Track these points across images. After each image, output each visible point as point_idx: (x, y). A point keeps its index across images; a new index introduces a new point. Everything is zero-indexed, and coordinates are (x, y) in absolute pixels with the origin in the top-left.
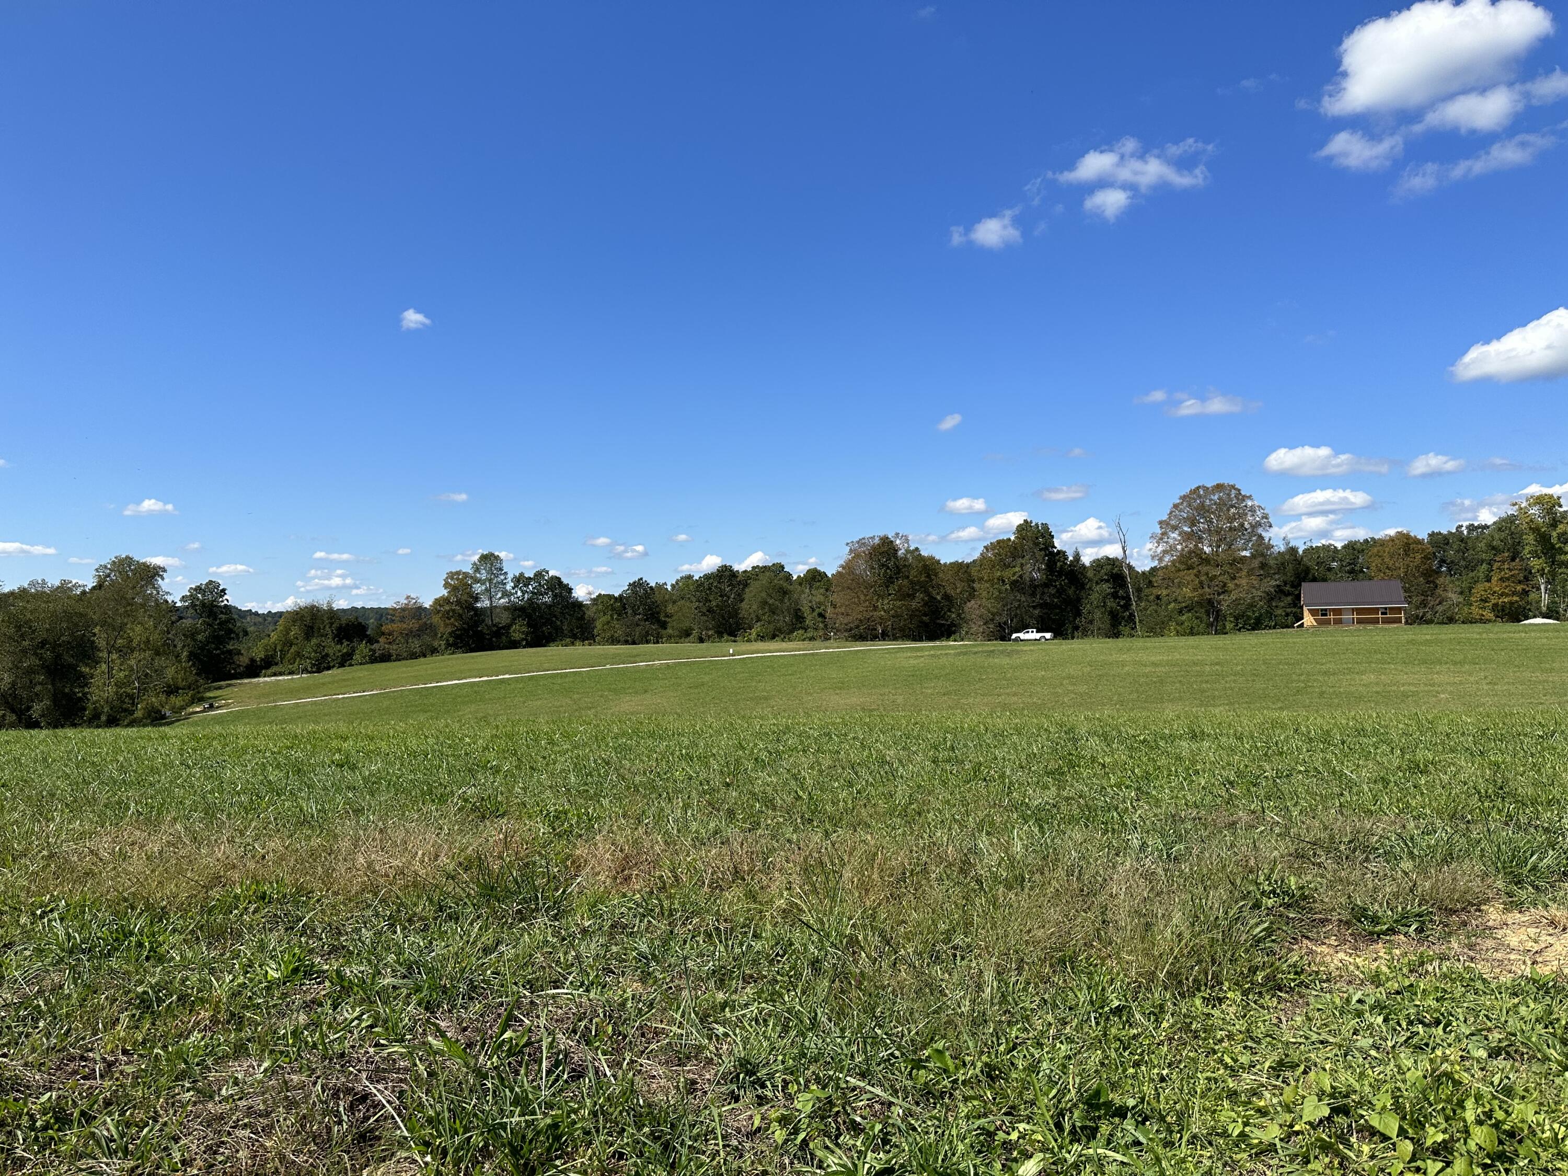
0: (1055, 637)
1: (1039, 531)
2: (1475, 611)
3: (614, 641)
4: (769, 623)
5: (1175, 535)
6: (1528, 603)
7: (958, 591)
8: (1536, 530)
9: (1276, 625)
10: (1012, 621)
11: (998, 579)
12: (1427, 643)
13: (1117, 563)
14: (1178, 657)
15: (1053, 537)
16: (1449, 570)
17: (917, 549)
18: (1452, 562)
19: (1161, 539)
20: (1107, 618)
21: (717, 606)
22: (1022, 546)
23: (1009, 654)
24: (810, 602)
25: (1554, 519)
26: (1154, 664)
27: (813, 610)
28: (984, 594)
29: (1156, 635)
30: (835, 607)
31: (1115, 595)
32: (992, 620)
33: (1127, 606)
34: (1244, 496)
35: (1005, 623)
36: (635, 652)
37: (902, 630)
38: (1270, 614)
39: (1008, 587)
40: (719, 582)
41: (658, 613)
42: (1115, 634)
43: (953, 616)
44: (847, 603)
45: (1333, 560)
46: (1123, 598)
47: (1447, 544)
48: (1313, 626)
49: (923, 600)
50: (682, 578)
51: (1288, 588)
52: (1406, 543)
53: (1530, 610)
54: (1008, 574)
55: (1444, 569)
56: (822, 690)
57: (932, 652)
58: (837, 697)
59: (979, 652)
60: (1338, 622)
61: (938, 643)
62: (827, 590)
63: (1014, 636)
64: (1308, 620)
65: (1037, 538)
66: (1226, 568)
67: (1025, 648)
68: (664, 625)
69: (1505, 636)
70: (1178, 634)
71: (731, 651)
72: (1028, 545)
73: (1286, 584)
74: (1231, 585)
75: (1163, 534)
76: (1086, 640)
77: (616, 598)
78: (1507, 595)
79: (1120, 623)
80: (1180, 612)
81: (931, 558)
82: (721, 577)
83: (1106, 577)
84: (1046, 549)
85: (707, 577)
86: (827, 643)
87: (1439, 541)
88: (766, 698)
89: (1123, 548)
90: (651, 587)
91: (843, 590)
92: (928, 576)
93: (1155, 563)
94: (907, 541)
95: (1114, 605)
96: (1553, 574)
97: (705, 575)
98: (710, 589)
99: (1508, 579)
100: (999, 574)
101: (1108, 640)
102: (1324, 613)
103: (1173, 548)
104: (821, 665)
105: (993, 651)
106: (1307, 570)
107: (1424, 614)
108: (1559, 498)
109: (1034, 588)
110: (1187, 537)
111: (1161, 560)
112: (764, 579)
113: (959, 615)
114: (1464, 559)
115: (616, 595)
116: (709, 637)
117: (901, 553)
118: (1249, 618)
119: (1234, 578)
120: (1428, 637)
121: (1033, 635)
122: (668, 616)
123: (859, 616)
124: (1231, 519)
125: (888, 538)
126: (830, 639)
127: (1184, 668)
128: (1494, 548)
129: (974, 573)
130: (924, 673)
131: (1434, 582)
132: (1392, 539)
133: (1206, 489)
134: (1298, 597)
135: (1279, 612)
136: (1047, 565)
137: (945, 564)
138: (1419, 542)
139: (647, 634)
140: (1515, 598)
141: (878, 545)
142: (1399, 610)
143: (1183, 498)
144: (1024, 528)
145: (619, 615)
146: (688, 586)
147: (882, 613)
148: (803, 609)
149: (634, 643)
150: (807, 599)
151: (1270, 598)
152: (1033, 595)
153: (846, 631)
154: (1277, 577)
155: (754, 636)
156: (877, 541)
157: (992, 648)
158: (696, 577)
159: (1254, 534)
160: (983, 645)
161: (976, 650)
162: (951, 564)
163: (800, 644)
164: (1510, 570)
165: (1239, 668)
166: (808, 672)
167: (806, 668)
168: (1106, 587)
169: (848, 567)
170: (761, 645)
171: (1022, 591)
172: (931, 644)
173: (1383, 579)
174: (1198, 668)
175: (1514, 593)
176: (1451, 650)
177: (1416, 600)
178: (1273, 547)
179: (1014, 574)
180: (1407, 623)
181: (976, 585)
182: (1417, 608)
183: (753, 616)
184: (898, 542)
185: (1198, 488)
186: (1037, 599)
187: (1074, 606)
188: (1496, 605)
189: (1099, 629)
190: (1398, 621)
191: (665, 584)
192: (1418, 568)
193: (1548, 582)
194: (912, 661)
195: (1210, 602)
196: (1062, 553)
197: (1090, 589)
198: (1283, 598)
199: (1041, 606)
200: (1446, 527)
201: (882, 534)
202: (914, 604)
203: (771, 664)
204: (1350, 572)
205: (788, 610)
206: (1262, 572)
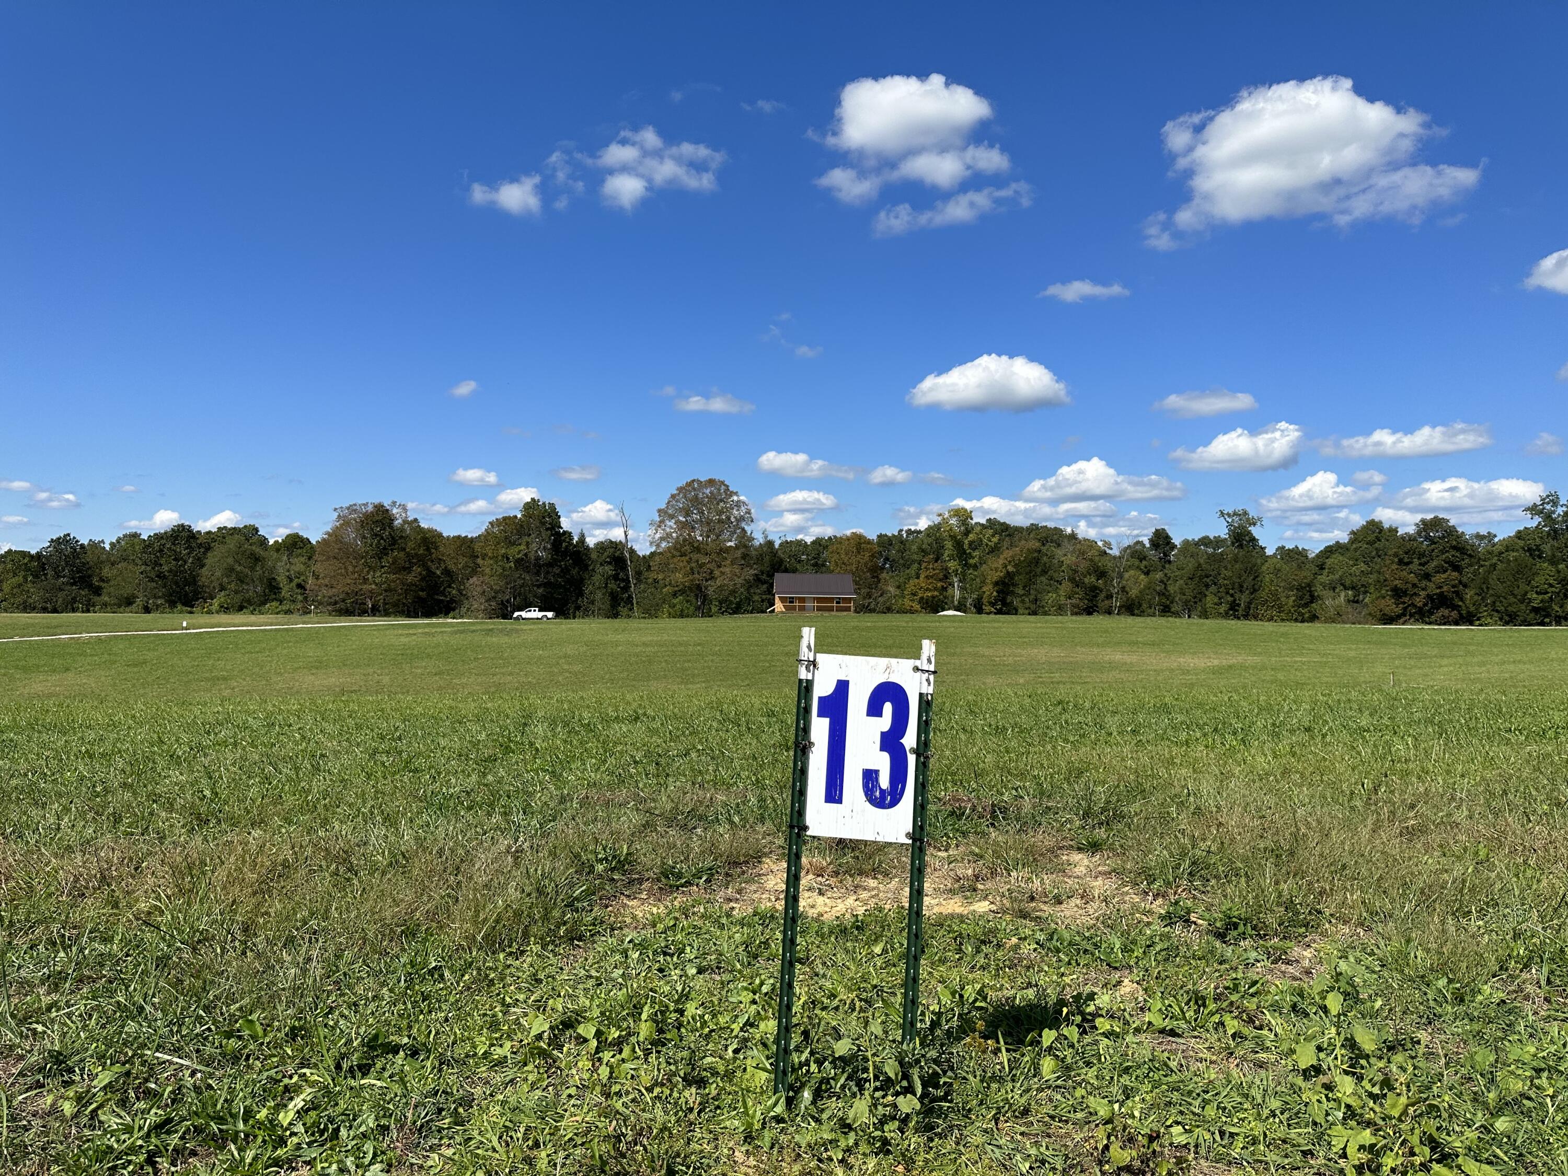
0: (556, 617)
1: (546, 510)
2: (907, 603)
3: (27, 608)
4: (236, 592)
5: (671, 523)
6: (945, 597)
7: (460, 566)
8: (953, 537)
9: (753, 609)
10: (515, 599)
11: (503, 556)
12: (868, 629)
13: (619, 547)
14: (666, 638)
15: (559, 517)
16: (891, 567)
17: (416, 520)
18: (894, 560)
19: (660, 526)
20: (607, 598)
21: (170, 571)
22: (529, 524)
23: (509, 633)
24: (288, 571)
25: (966, 529)
26: (644, 644)
27: (291, 580)
28: (488, 571)
29: (651, 616)
30: (317, 579)
31: (616, 577)
32: (494, 598)
33: (626, 588)
34: (732, 492)
35: (508, 601)
36: (55, 622)
37: (395, 605)
38: (749, 600)
39: (512, 564)
40: (174, 544)
41: (90, 576)
42: (614, 614)
43: (454, 592)
44: (332, 574)
45: (803, 554)
46: (623, 580)
47: (891, 545)
48: (782, 612)
49: (420, 574)
50: (125, 536)
51: (764, 577)
52: (859, 542)
53: (946, 603)
54: (515, 552)
55: (887, 566)
56: (295, 670)
57: (426, 630)
58: (312, 678)
59: (477, 631)
60: (802, 609)
61: (434, 620)
62: (310, 558)
63: (516, 614)
64: (779, 606)
65: (544, 517)
66: (714, 556)
67: (525, 627)
68: (97, 591)
69: (924, 625)
70: (670, 616)
71: (185, 624)
72: (534, 523)
73: (762, 573)
74: (717, 573)
75: (660, 522)
76: (587, 620)
77: (32, 557)
78: (930, 590)
79: (619, 605)
80: (675, 595)
81: (430, 531)
82: (176, 538)
83: (608, 560)
84: (552, 528)
85: (158, 537)
86: (306, 618)
87: (885, 541)
88: (225, 679)
89: (625, 532)
90: (82, 546)
91: (328, 559)
92: (428, 549)
93: (653, 549)
94: (405, 509)
95: (615, 587)
96: (964, 574)
97: (155, 534)
98: (161, 551)
99: (932, 577)
100: (503, 551)
101: (607, 620)
102: (792, 600)
103: (669, 535)
104: (297, 642)
105: (491, 630)
106: (781, 561)
107: (869, 604)
108: (971, 512)
109: (538, 566)
110: (682, 526)
111: (658, 546)
112: (232, 543)
113: (460, 591)
114: (902, 558)
115: (33, 552)
116: (158, 606)
117: (398, 522)
118: (731, 602)
119: (719, 567)
120: (869, 624)
121: (535, 614)
122: (103, 581)
123: (346, 589)
124: (720, 513)
125: (383, 506)
126: (310, 612)
127: (670, 649)
128: (923, 551)
129: (477, 547)
130: (415, 652)
131: (877, 577)
132: (848, 539)
133: (699, 482)
134: (772, 585)
135: (756, 598)
136: (553, 545)
137: (448, 537)
138: (869, 542)
139: (74, 600)
140: (936, 593)
141: (372, 512)
142: (848, 600)
143: (680, 489)
144: (531, 507)
145: (36, 576)
146: (133, 545)
147: (373, 586)
148: (279, 579)
149: (55, 611)
150: (282, 569)
151: (749, 585)
152: (538, 573)
153: (329, 604)
154: (755, 566)
155: (215, 606)
156: (370, 508)
157: (492, 627)
158: (144, 536)
159: (737, 526)
160: (481, 623)
161: (474, 628)
162: (454, 537)
163: (272, 617)
164: (934, 569)
165: (717, 649)
166: (279, 650)
167: (278, 645)
168: (609, 570)
169: (335, 537)
170: (224, 618)
171: (527, 570)
172: (426, 621)
173: (839, 573)
174: (683, 649)
175: (935, 589)
176: (884, 635)
177: (864, 591)
178: (754, 539)
179: (519, 552)
180: (856, 611)
181: (479, 561)
182: (864, 598)
183: (216, 584)
184: (395, 511)
185: (693, 481)
186: (541, 578)
187: (577, 587)
188: (922, 598)
189: (599, 609)
190: (848, 609)
191: (103, 542)
192: (866, 564)
193: (960, 581)
194: (404, 640)
195: (699, 587)
196: (568, 534)
197: (593, 570)
198: (760, 586)
199: (545, 585)
200: (891, 531)
201: (377, 501)
202: (410, 578)
203: (235, 641)
204: (814, 565)
205: (261, 579)
206: (743, 562)
